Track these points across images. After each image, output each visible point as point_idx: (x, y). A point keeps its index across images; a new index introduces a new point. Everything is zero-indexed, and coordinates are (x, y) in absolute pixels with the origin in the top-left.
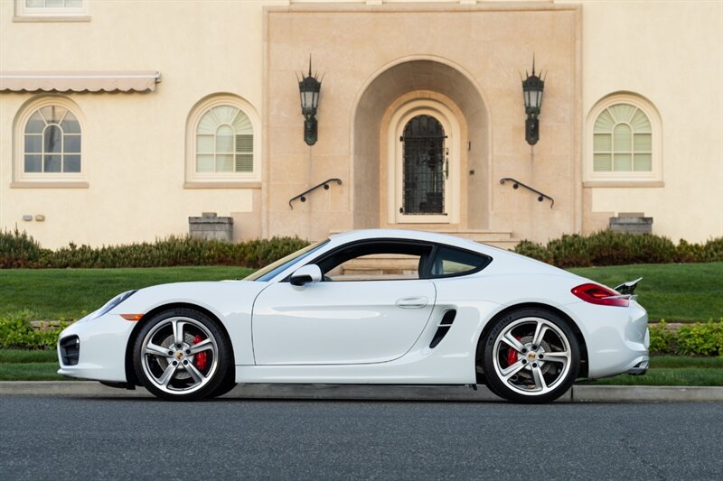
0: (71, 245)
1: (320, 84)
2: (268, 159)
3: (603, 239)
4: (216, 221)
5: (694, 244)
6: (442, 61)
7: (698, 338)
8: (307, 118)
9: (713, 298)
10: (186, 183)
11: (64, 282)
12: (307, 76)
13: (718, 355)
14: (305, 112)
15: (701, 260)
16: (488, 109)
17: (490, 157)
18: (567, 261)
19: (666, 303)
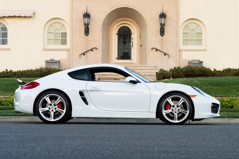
0: (6, 70)
1: (90, 15)
2: (72, 41)
3: (188, 68)
4: (55, 62)
5: (218, 70)
6: (132, 8)
7: (226, 102)
8: (86, 27)
9: (229, 89)
10: (44, 49)
11: (8, 83)
12: (86, 12)
13: (233, 108)
14: (85, 25)
15: (221, 76)
16: (147, 24)
17: (148, 41)
18: (176, 76)
19: (214, 90)
